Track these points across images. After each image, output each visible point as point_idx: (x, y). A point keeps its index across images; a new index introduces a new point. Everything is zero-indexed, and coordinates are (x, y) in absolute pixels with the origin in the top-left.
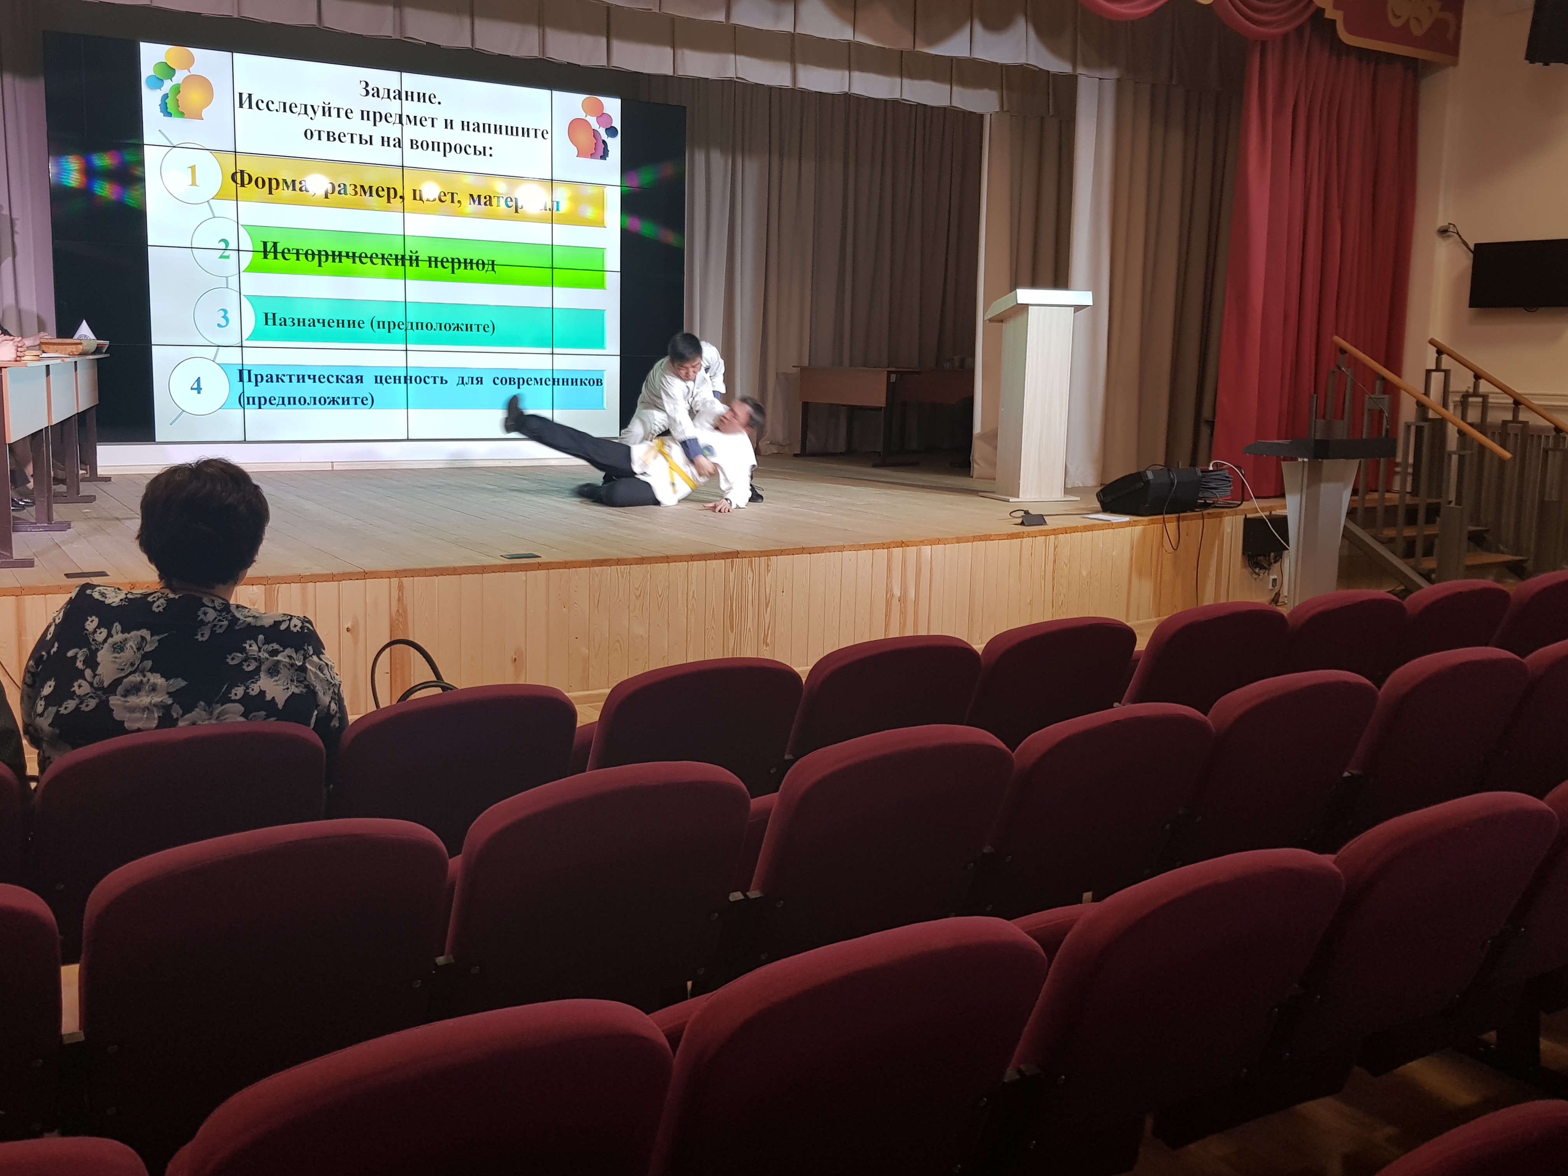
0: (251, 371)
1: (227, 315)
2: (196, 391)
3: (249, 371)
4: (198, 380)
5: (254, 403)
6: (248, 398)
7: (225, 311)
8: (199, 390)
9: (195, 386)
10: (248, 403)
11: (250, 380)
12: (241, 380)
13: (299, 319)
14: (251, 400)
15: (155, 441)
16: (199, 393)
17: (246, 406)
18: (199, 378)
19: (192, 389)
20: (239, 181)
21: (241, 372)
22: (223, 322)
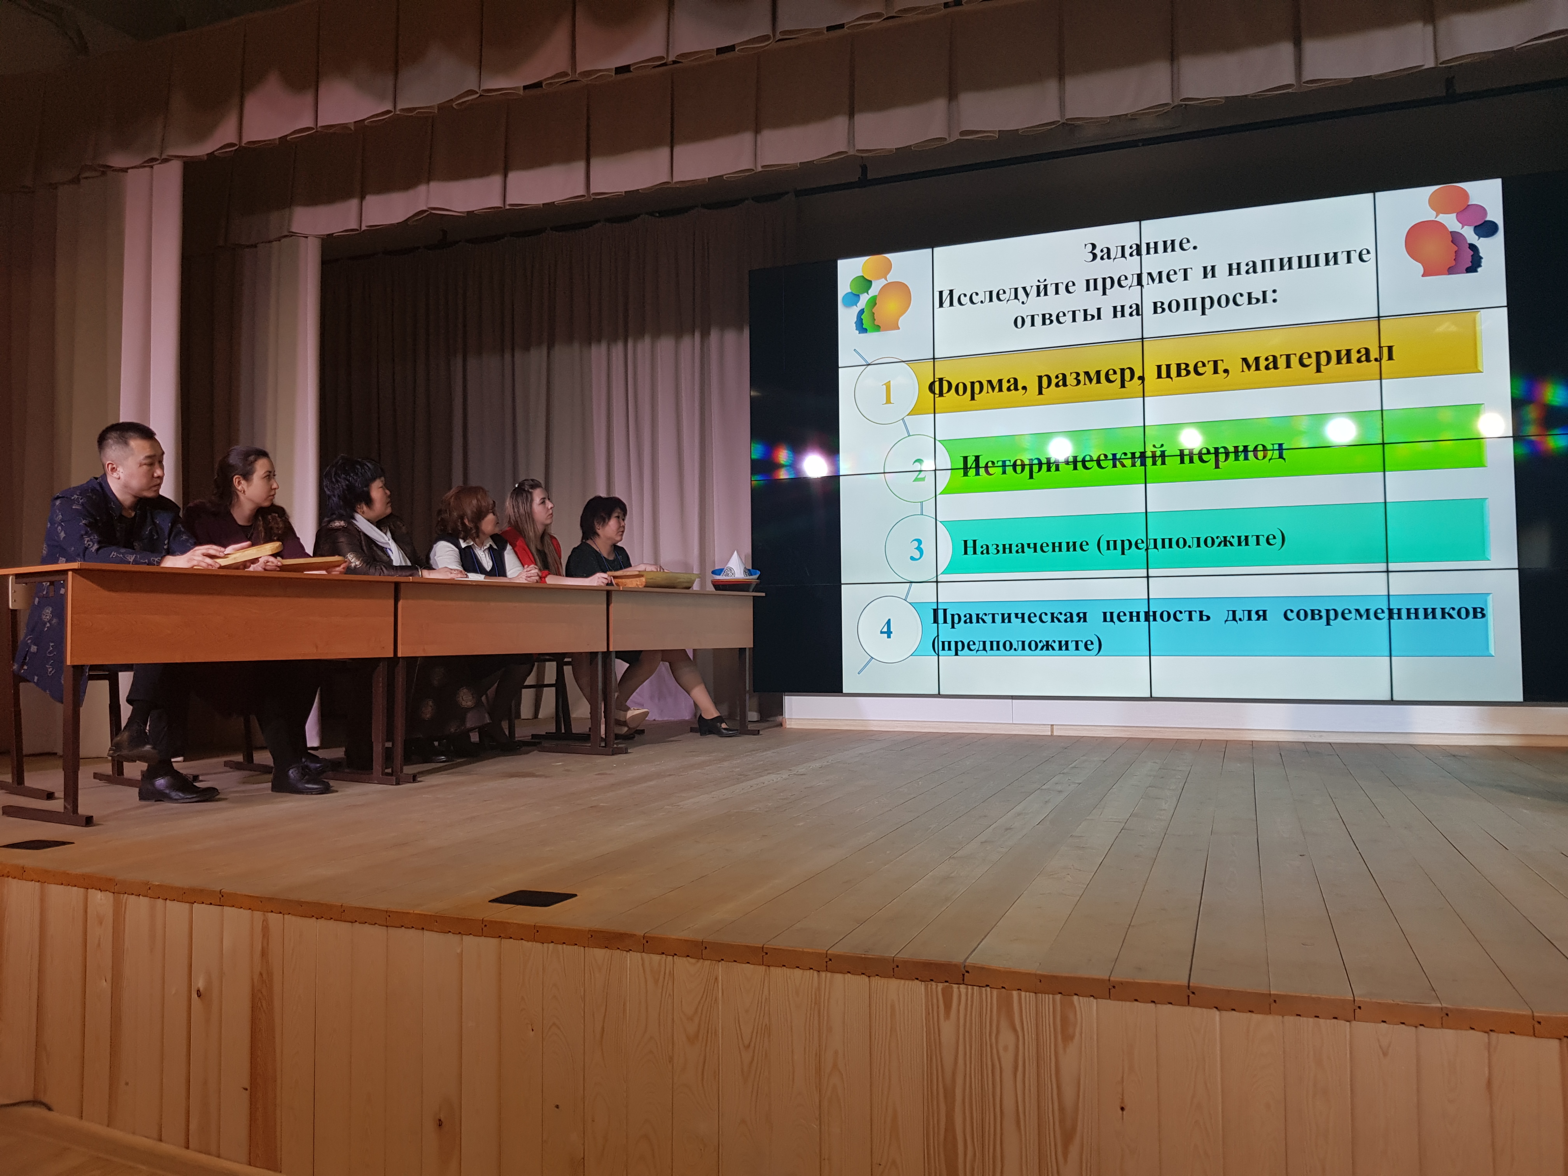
0: (947, 611)
1: (921, 546)
2: (886, 635)
3: (945, 611)
4: (889, 622)
5: (949, 649)
6: (943, 643)
7: (919, 542)
8: (889, 633)
9: (885, 629)
10: (943, 649)
11: (945, 622)
12: (936, 621)
13: (1004, 545)
14: (946, 644)
15: (841, 691)
16: (889, 637)
17: (941, 653)
18: (889, 620)
19: (882, 632)
20: (937, 391)
21: (935, 611)
22: (917, 554)
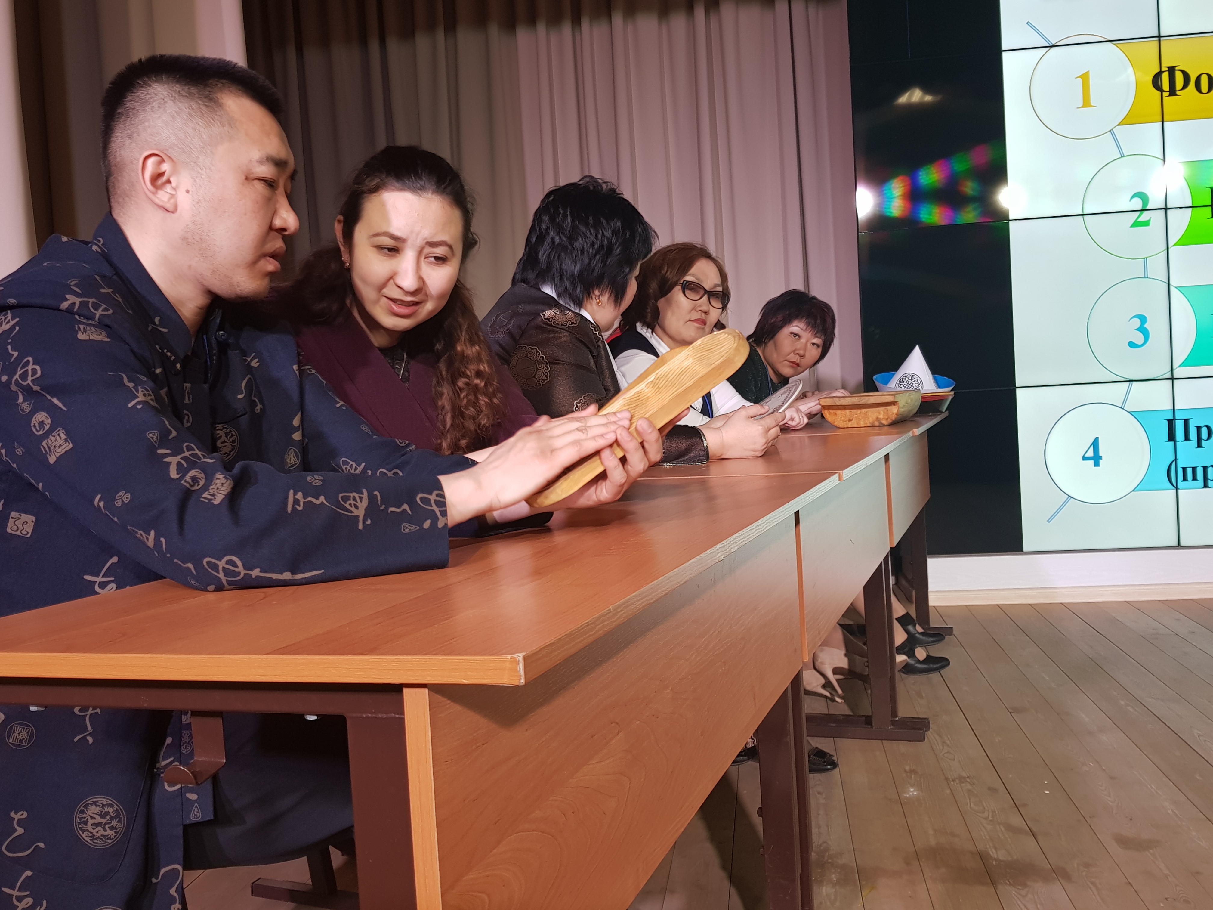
0: (1190, 421)
1: (1145, 326)
2: (1092, 462)
3: (1186, 422)
4: (1095, 443)
5: (1194, 478)
6: (1184, 469)
7: (1143, 319)
8: (1096, 459)
9: (1090, 453)
10: (1185, 479)
11: (1187, 438)
12: (1172, 437)
14: (1189, 472)
15: (1022, 551)
16: (1097, 464)
17: (1181, 484)
18: (1097, 439)
19: (1085, 458)
20: (1166, 86)
21: (1171, 424)
22: (1139, 338)
